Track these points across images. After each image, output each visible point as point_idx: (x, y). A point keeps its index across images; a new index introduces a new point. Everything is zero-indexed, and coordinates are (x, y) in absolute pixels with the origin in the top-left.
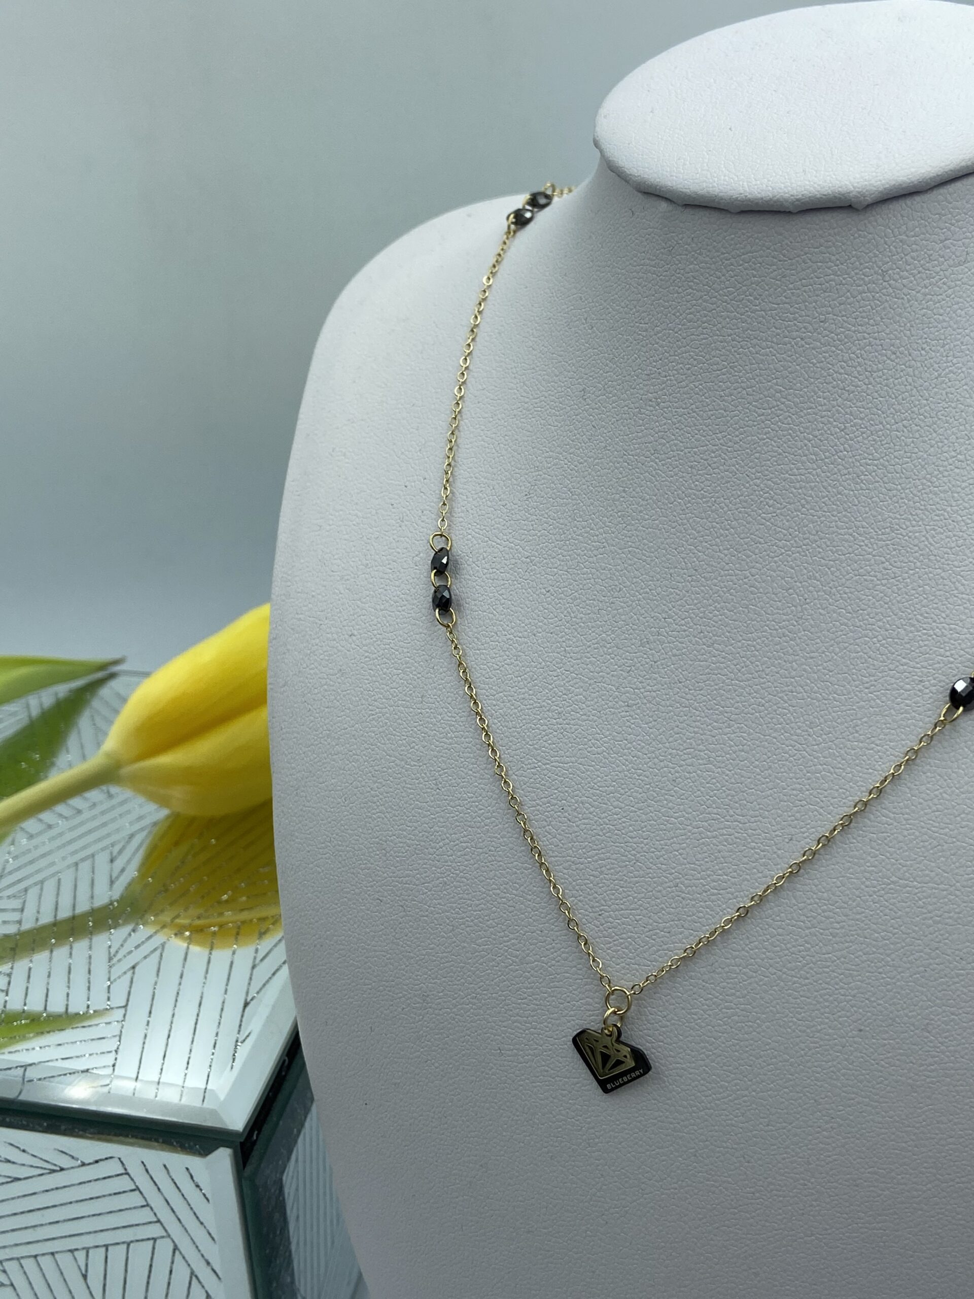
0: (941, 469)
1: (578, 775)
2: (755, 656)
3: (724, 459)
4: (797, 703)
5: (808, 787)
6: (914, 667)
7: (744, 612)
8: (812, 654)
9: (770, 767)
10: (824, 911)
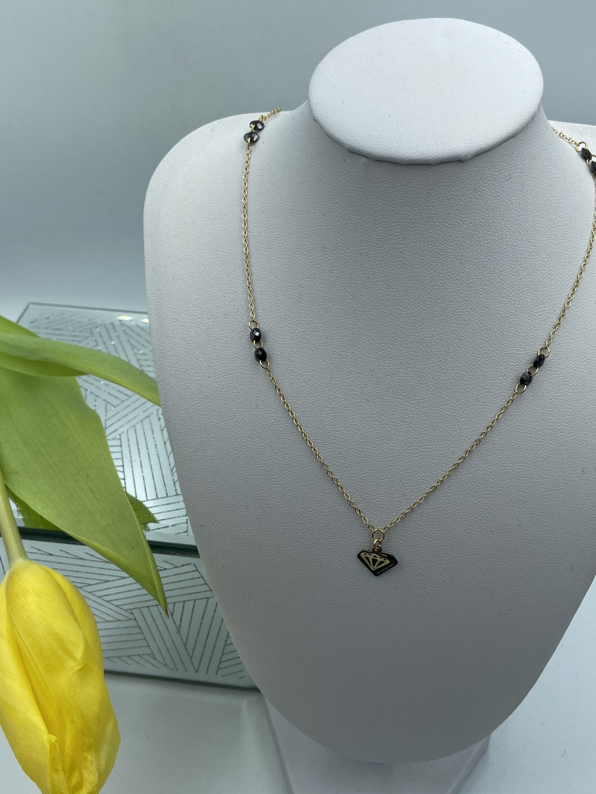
0: (506, 277)
1: (346, 436)
2: (428, 372)
3: (405, 281)
4: (450, 391)
5: (458, 429)
6: (502, 369)
7: (421, 352)
8: (455, 369)
9: (440, 422)
10: (471, 483)
